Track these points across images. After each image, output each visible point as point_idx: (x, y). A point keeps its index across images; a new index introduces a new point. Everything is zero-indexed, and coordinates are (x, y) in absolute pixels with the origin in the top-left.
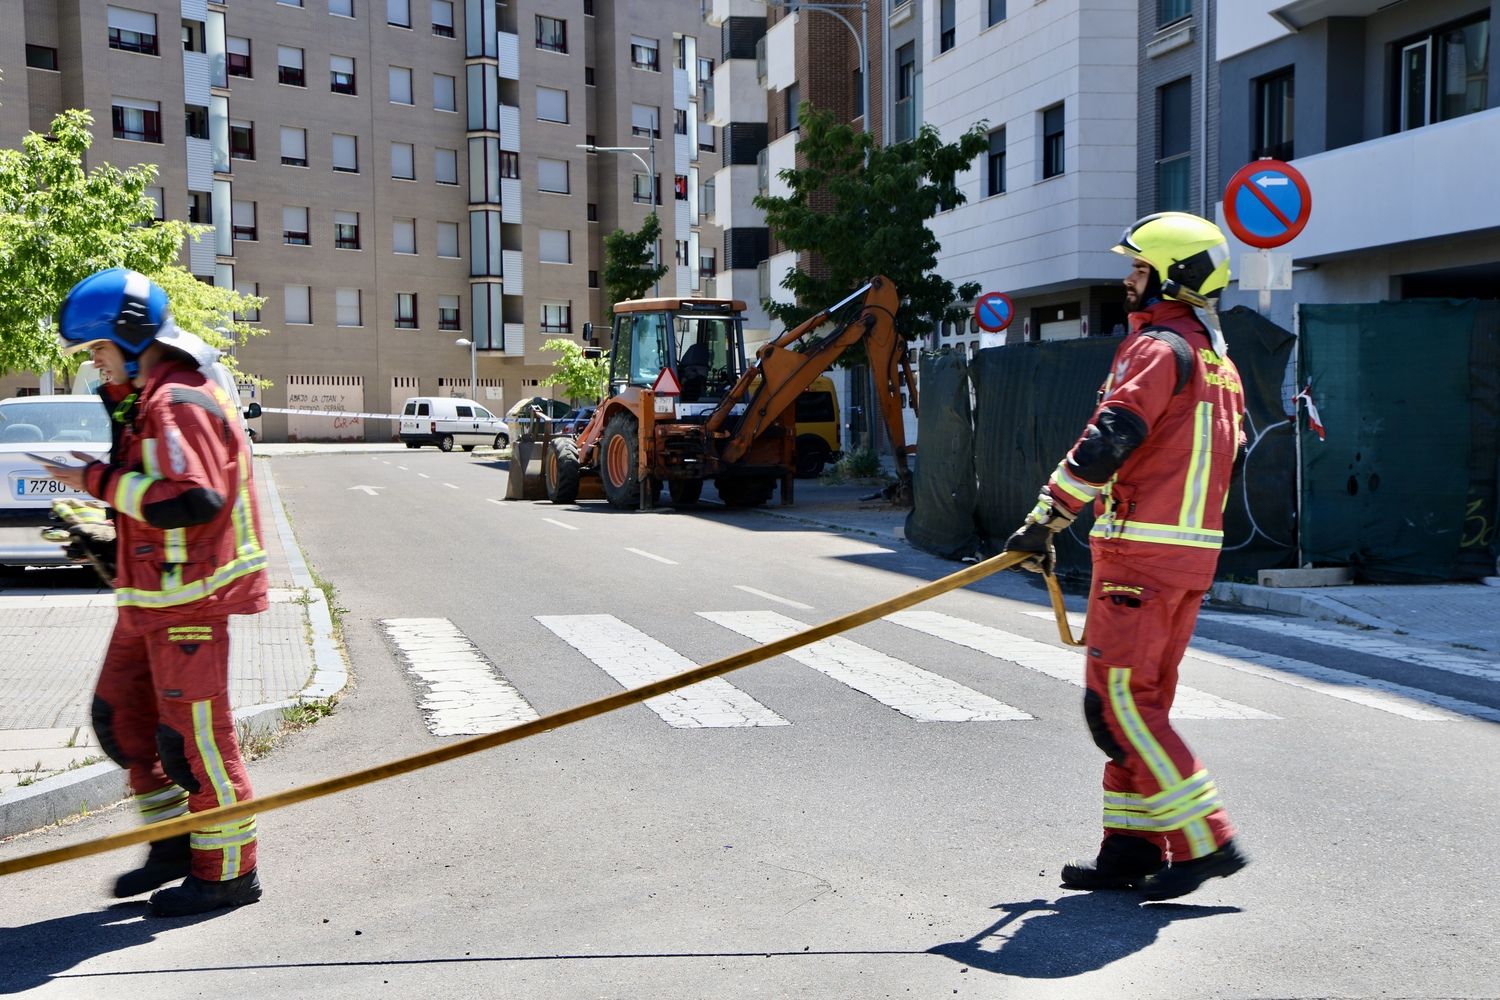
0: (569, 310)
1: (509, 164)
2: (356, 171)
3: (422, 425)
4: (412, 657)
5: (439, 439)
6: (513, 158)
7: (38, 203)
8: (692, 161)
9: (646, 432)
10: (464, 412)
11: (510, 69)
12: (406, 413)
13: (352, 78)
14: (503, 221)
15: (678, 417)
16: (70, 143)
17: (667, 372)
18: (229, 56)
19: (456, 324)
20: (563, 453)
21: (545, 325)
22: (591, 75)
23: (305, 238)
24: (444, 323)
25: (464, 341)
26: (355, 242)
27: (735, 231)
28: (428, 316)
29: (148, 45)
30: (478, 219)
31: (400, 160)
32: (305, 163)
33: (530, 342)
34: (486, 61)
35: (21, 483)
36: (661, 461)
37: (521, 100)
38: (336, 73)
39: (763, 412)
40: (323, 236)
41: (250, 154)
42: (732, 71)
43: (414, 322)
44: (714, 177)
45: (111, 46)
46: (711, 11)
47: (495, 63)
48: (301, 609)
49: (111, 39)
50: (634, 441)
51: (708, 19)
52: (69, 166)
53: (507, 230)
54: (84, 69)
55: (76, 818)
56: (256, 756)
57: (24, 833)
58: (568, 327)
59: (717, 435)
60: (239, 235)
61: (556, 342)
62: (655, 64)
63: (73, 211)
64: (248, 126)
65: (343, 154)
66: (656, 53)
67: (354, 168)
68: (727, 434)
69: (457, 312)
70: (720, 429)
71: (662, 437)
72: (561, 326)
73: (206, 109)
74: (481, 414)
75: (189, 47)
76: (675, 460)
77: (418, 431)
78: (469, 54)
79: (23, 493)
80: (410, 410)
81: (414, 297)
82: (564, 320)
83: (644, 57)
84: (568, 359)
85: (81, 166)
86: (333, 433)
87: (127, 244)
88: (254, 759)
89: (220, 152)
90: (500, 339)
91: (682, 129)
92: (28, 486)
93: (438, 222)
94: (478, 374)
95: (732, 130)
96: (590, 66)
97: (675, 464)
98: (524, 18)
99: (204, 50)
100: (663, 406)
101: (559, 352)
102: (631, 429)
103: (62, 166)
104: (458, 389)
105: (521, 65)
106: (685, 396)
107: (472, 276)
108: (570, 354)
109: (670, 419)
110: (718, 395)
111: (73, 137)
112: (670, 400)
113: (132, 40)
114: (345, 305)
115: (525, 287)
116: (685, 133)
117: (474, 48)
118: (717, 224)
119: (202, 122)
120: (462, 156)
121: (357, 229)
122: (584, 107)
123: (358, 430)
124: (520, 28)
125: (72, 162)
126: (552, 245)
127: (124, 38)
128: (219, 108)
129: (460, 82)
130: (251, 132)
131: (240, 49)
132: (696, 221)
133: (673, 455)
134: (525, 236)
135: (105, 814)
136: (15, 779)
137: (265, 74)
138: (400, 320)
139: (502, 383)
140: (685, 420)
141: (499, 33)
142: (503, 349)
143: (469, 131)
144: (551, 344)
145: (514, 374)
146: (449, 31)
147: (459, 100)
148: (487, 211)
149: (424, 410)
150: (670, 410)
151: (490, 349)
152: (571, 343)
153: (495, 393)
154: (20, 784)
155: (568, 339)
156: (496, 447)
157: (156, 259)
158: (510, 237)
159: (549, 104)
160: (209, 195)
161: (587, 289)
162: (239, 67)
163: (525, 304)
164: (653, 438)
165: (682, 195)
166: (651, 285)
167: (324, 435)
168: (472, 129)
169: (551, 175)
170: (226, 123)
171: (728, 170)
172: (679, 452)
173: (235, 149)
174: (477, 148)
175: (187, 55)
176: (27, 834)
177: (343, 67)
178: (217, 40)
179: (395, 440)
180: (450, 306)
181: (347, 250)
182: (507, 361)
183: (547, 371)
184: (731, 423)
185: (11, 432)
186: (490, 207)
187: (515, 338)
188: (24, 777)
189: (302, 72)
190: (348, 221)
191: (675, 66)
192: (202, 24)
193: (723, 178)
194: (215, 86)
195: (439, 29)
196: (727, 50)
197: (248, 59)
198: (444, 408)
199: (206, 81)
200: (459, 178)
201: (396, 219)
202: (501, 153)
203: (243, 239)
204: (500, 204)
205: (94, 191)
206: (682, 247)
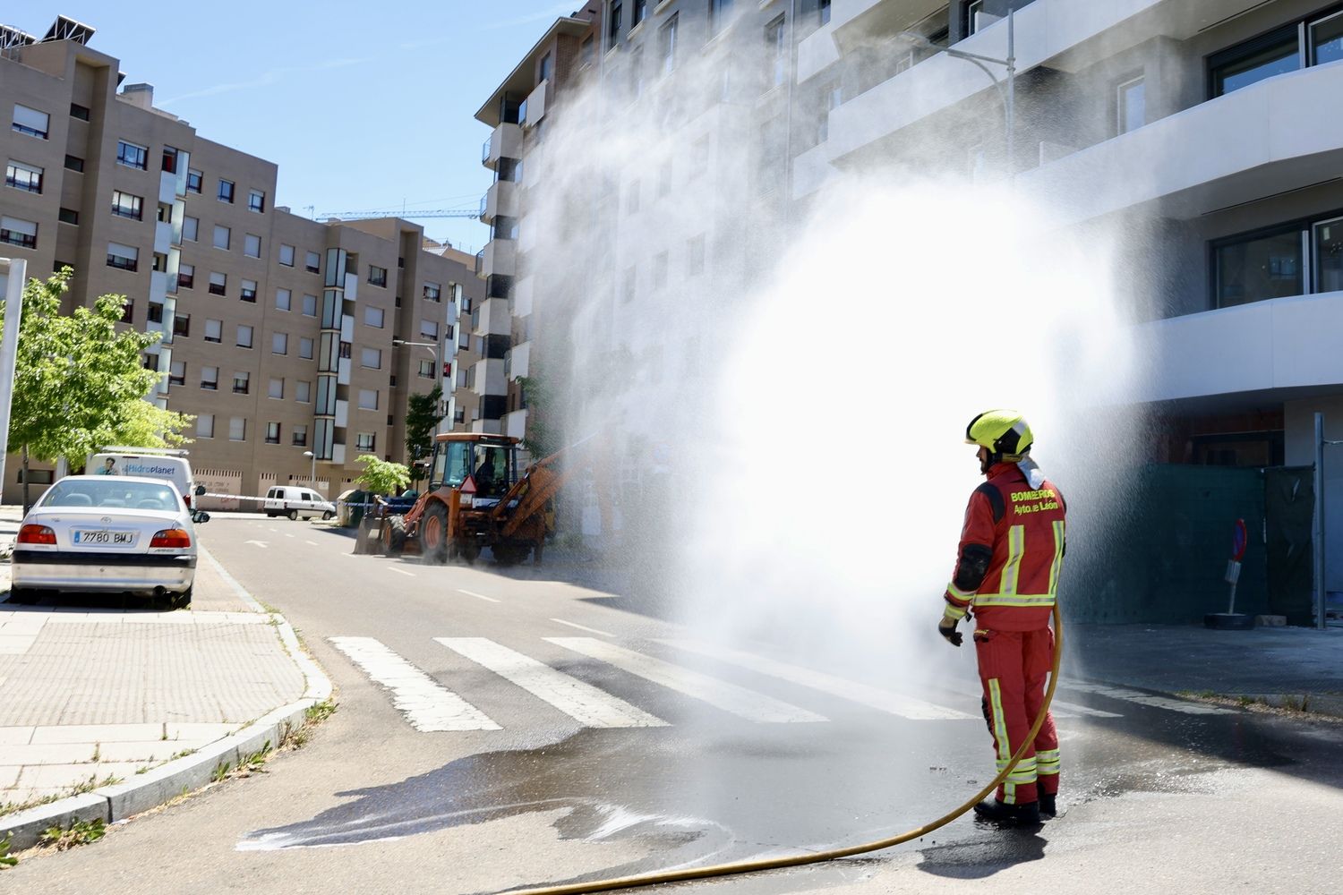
0: (374, 438)
1: (345, 350)
2: (250, 347)
3: (279, 503)
4: (364, 665)
5: (289, 512)
6: (347, 346)
7: (82, 351)
8: (455, 355)
9: (454, 515)
10: (306, 497)
11: (351, 294)
12: (269, 497)
13: (254, 293)
14: (339, 382)
15: (474, 507)
16: (109, 315)
17: (469, 478)
18: (180, 275)
19: (303, 442)
20: (395, 526)
21: (358, 446)
22: (399, 302)
23: (214, 386)
24: (296, 442)
25: (309, 453)
26: (245, 390)
27: (487, 397)
28: (286, 437)
29: (131, 266)
30: (323, 381)
31: (279, 342)
32: (219, 341)
33: (348, 456)
34: (337, 289)
35: (77, 535)
36: (462, 534)
37: (356, 313)
38: (244, 290)
39: (528, 506)
40: (226, 385)
41: (186, 333)
42: (492, 304)
43: (277, 440)
44: (475, 365)
45: (108, 265)
46: (481, 270)
47: (342, 290)
48: (273, 628)
49: (108, 261)
50: (445, 520)
51: (479, 274)
52: (106, 330)
53: (340, 388)
54: (89, 278)
55: (180, 800)
56: (295, 747)
57: (143, 812)
58: (372, 448)
59: (498, 519)
60: (173, 381)
61: (365, 457)
62: (438, 299)
63: (104, 357)
64: (186, 317)
65: (243, 336)
66: (439, 292)
67: (249, 345)
68: (505, 518)
69: (305, 435)
70: (501, 515)
71: (464, 518)
72: (368, 447)
73: (162, 305)
74: (317, 499)
75: (156, 268)
76: (471, 533)
77: (276, 507)
78: (327, 284)
79: (78, 541)
80: (271, 495)
81: (279, 426)
82: (370, 444)
83: (432, 294)
84: (372, 467)
85: (114, 330)
86: (220, 506)
87: (119, 382)
88: (294, 749)
89: (167, 331)
90: (330, 452)
91: (451, 336)
92: (82, 537)
93: (299, 381)
94: (315, 473)
95: (489, 338)
96: (400, 296)
97: (470, 536)
98: (362, 266)
99: (165, 271)
100: (465, 499)
101: (366, 463)
102: (443, 513)
103: (102, 329)
104: (301, 482)
105: (358, 293)
106: (478, 494)
107: (316, 414)
108: (373, 464)
109: (468, 508)
110: (498, 494)
111: (113, 312)
112: (471, 496)
113: (123, 262)
114: (236, 427)
115: (348, 422)
116: (452, 338)
117: (330, 281)
118: (476, 392)
119: (158, 313)
120: (316, 342)
121: (247, 382)
122: (393, 320)
123: (236, 505)
124: (359, 272)
125: (109, 327)
126: (366, 398)
127: (117, 261)
128: (171, 305)
129: (319, 300)
130: (188, 320)
131: (187, 272)
132: (454, 390)
133: (470, 530)
134: (351, 393)
135: (200, 796)
136: (134, 767)
137: (201, 287)
138: (269, 439)
139: (329, 479)
140: (478, 509)
141: (347, 274)
142: (331, 459)
143: (322, 328)
144: (362, 458)
145: (337, 475)
146: (316, 271)
147: (318, 310)
148: (329, 376)
149: (281, 495)
150: (469, 502)
151: (323, 459)
152: (375, 457)
153: (324, 486)
154: (137, 773)
155: (373, 455)
156: (324, 519)
157: (136, 392)
158: (341, 392)
159: (373, 316)
160: (157, 356)
161: (386, 426)
162: (185, 282)
163: (348, 433)
164: (458, 519)
165: (447, 374)
166: (434, 425)
167: (214, 507)
168: (324, 327)
169: (370, 357)
170: (173, 314)
171: (485, 361)
172: (474, 528)
173: (176, 331)
174: (326, 339)
175: (154, 272)
176: (146, 814)
177: (249, 287)
178: (174, 266)
179: (259, 511)
180: (301, 432)
181: (240, 394)
182: (332, 466)
183: (357, 474)
184: (507, 512)
185: (71, 498)
186: (331, 374)
187: (339, 455)
188: (141, 766)
189: (224, 287)
190: (242, 377)
191: (449, 300)
192: (166, 256)
193: (482, 367)
194: (169, 292)
195: (310, 269)
196: (489, 292)
197: (191, 278)
198: (293, 494)
199: (164, 289)
200: (314, 355)
201: (273, 377)
202: (341, 342)
203: (176, 385)
204: (337, 372)
205: (120, 346)
206: (445, 405)
